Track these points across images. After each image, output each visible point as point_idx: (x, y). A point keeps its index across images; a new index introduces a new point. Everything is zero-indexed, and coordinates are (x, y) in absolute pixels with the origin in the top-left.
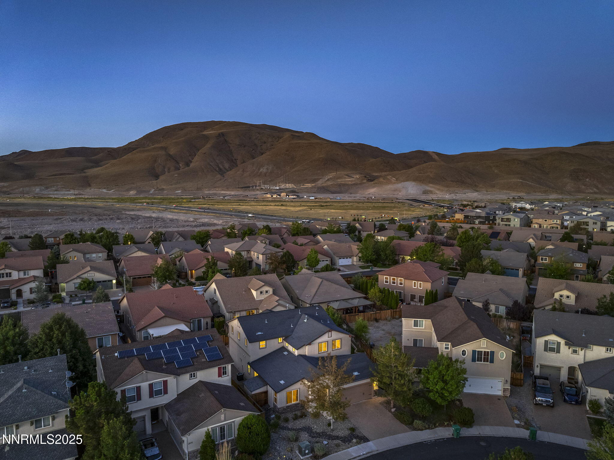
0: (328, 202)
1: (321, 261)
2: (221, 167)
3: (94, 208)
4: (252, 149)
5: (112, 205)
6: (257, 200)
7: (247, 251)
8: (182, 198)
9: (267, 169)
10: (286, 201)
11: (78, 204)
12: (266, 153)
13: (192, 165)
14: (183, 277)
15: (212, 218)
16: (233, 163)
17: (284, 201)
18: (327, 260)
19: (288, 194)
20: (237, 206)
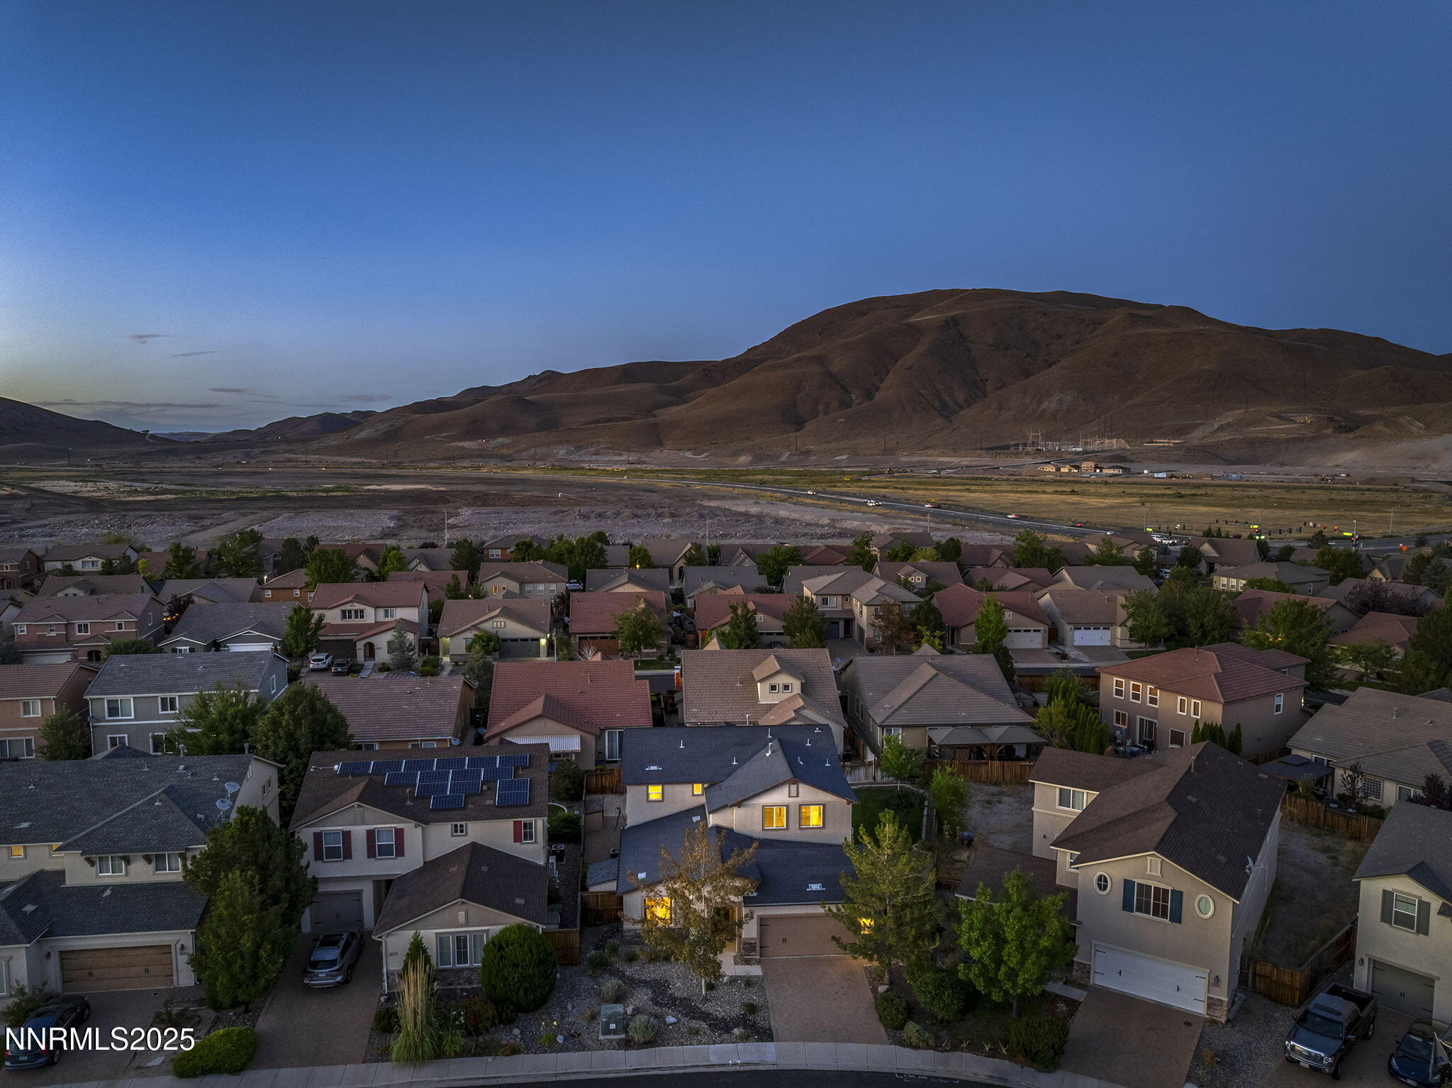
0: (1205, 485)
1: (1010, 631)
2: (947, 399)
3: (649, 491)
4: (1025, 354)
5: (688, 486)
6: (1016, 477)
7: (843, 595)
8: (843, 473)
9: (1060, 402)
10: (1090, 483)
11: (622, 484)
12: (1061, 364)
13: (878, 396)
14: (689, 644)
15: (869, 520)
16: (977, 391)
17: (1086, 482)
18: (1039, 631)
19: (1100, 465)
20: (959, 494)
